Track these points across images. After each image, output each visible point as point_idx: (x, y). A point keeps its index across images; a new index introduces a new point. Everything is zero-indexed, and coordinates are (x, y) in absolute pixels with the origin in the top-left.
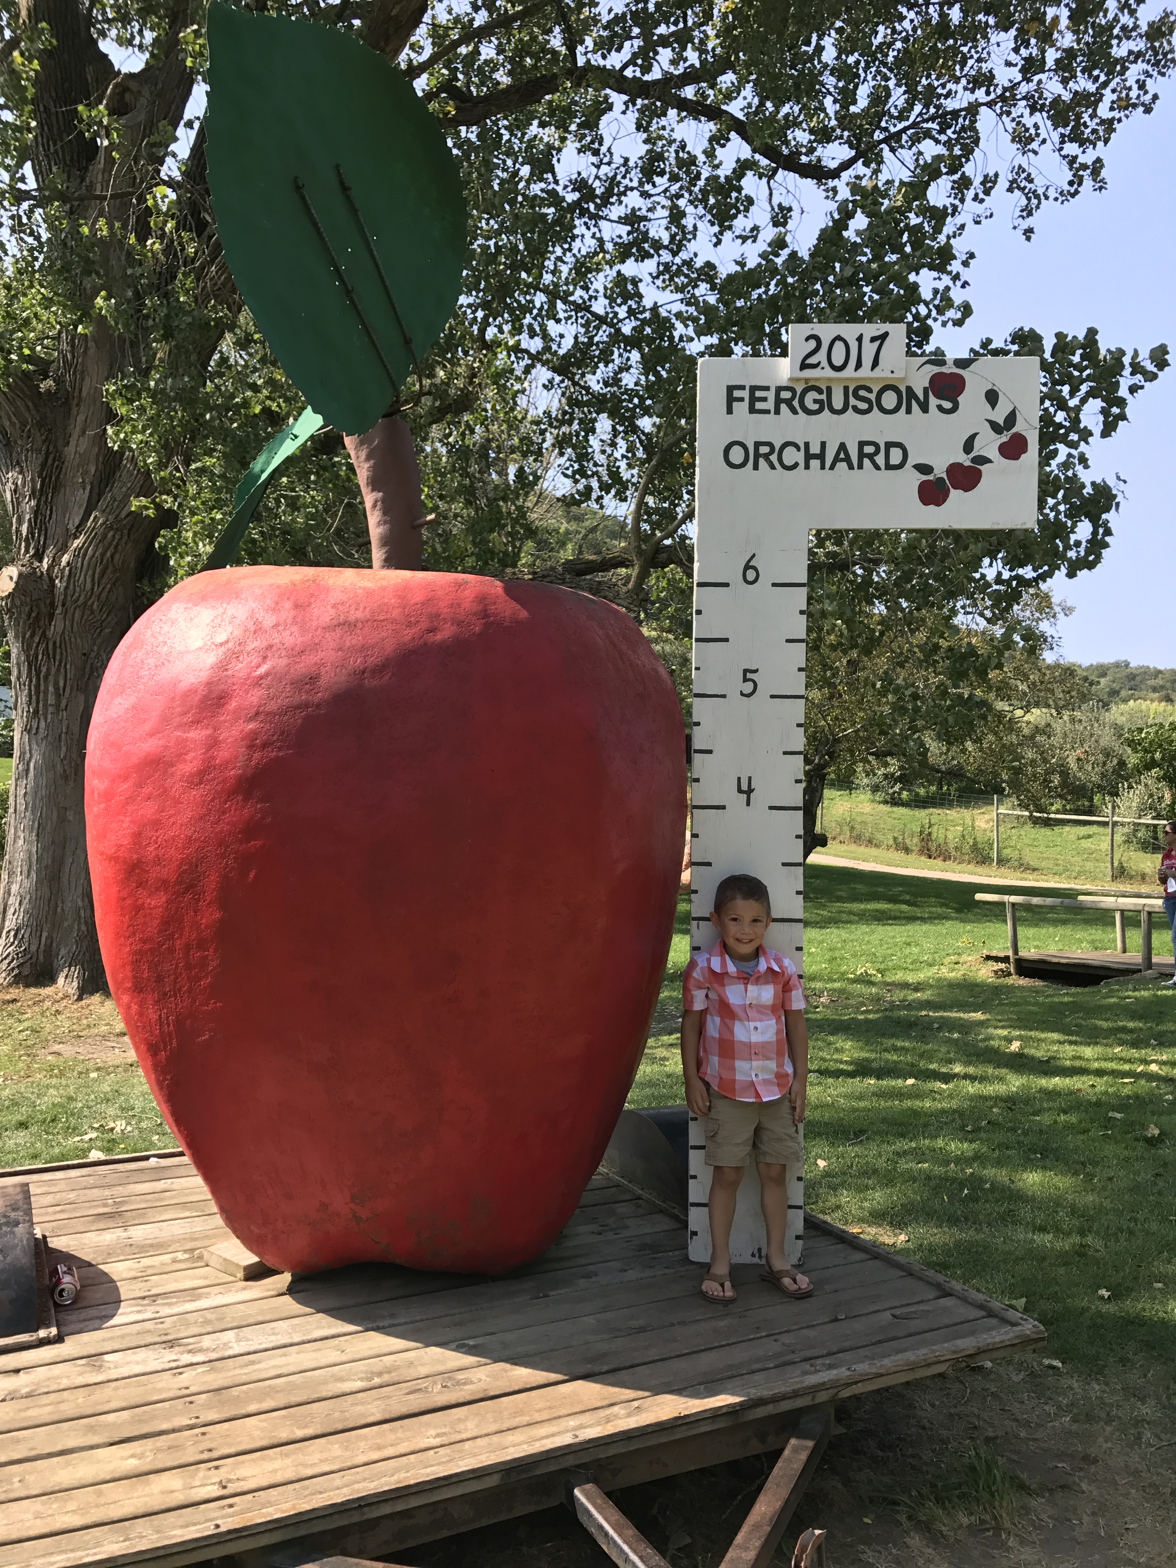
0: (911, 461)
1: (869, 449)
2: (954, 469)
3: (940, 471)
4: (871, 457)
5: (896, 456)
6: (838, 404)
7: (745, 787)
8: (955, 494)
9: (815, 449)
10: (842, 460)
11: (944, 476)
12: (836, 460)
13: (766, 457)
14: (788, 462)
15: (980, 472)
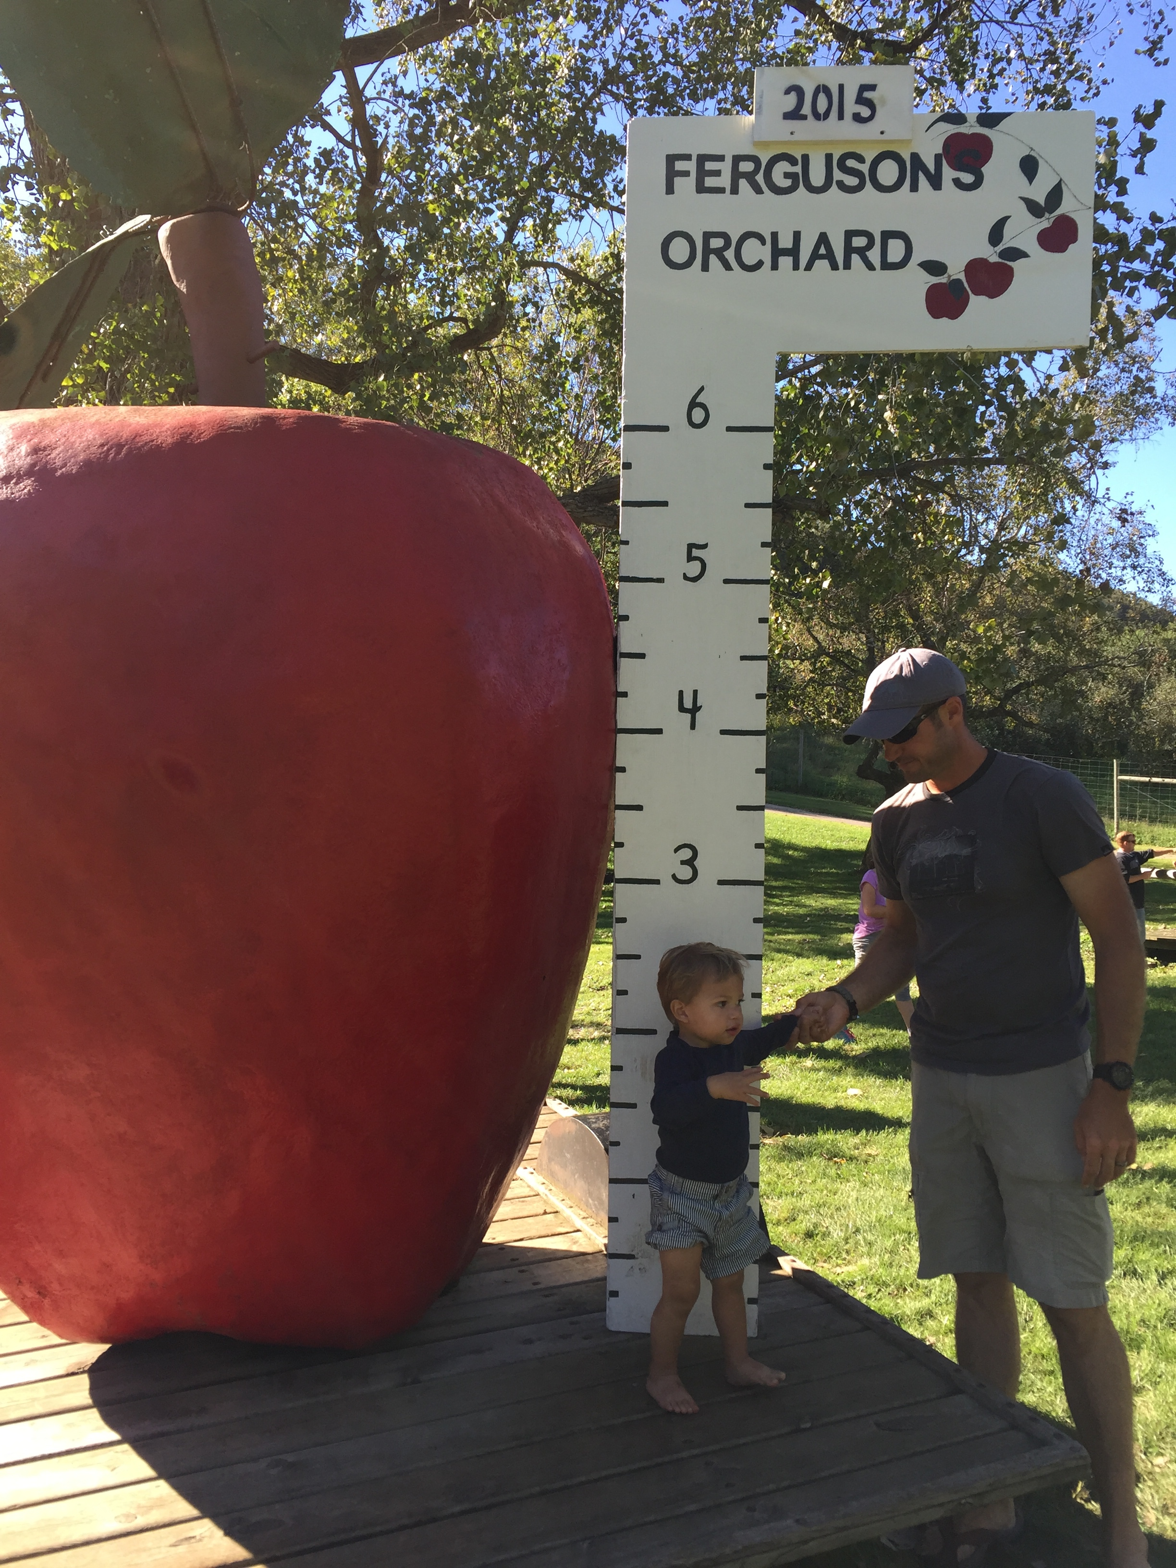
0: (918, 257)
1: (859, 242)
2: (975, 267)
3: (956, 270)
4: (861, 252)
5: (896, 252)
6: (817, 177)
7: (688, 704)
8: (977, 302)
9: (785, 242)
10: (822, 257)
11: (962, 277)
12: (815, 256)
13: (719, 253)
14: (749, 260)
15: (1011, 270)
